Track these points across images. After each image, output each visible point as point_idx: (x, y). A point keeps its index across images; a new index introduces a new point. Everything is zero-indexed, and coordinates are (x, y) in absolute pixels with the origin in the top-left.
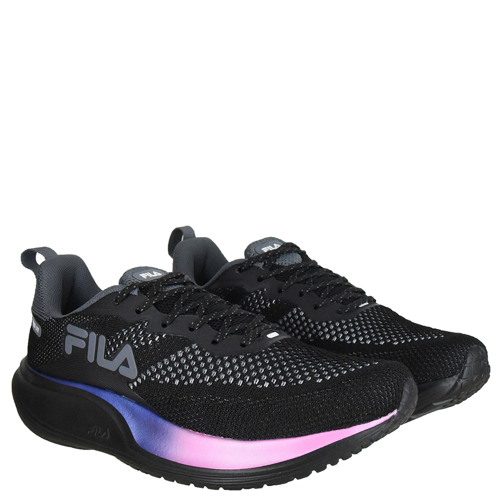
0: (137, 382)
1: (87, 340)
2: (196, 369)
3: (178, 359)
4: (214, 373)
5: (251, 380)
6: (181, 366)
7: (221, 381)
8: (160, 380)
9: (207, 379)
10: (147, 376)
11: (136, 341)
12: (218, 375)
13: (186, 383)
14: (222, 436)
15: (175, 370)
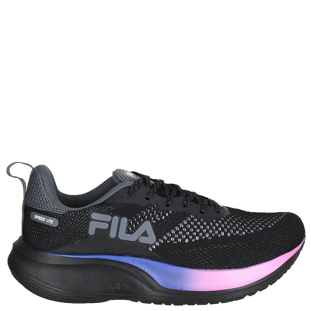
0: (155, 245)
1: (110, 223)
2: (198, 230)
3: (185, 226)
4: (211, 231)
5: (234, 231)
6: (188, 230)
7: (216, 235)
8: (174, 241)
9: (207, 235)
10: (164, 240)
11: (153, 218)
12: (213, 232)
13: (193, 240)
14: (227, 268)
15: (184, 233)
